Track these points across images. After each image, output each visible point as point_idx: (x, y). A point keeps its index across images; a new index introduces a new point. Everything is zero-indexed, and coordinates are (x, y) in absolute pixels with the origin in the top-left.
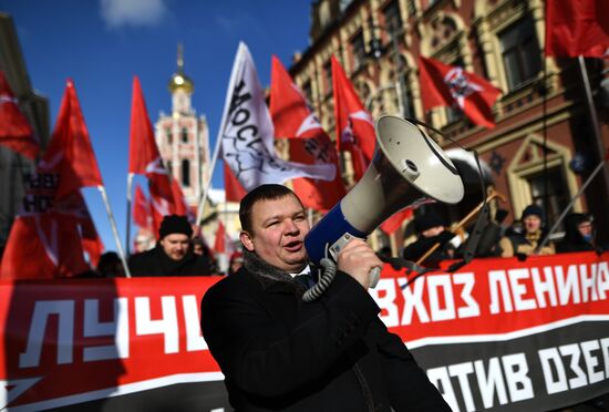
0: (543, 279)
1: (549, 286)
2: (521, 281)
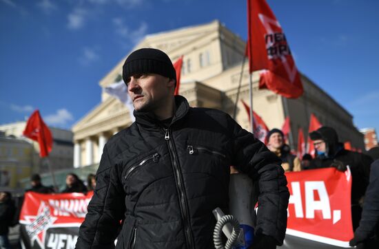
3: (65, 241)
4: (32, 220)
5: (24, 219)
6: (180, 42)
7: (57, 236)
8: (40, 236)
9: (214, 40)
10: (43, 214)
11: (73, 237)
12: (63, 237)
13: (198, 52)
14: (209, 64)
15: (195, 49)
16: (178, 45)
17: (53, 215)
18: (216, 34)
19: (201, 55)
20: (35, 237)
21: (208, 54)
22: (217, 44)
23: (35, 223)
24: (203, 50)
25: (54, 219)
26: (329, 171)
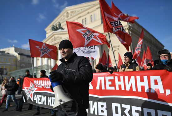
0: (119, 80)
1: (122, 83)
2: (110, 80)
3: (41, 98)
4: (27, 89)
5: (24, 89)
6: (81, 10)
7: (37, 95)
8: (31, 95)
9: (97, 8)
10: (32, 87)
11: (44, 97)
12: (40, 96)
13: (90, 15)
14: (95, 20)
15: (88, 13)
16: (81, 11)
17: (36, 87)
18: (99, 6)
19: (91, 16)
20: (29, 96)
21: (95, 15)
22: (99, 11)
23: (29, 90)
24: (92, 14)
25: (36, 89)
26: (163, 71)
